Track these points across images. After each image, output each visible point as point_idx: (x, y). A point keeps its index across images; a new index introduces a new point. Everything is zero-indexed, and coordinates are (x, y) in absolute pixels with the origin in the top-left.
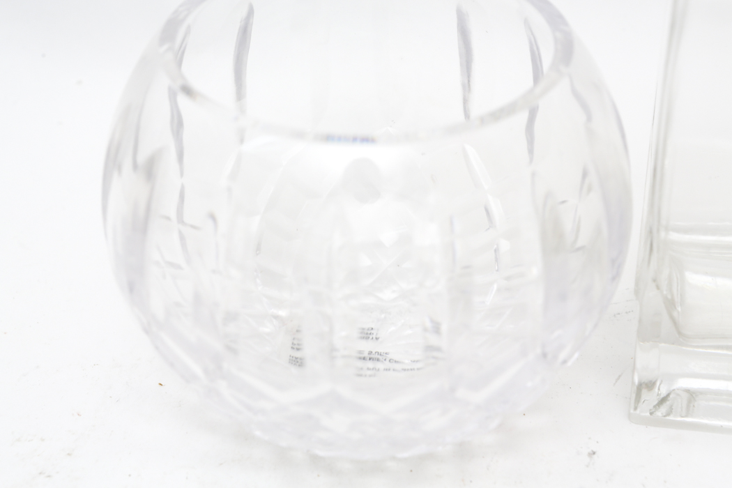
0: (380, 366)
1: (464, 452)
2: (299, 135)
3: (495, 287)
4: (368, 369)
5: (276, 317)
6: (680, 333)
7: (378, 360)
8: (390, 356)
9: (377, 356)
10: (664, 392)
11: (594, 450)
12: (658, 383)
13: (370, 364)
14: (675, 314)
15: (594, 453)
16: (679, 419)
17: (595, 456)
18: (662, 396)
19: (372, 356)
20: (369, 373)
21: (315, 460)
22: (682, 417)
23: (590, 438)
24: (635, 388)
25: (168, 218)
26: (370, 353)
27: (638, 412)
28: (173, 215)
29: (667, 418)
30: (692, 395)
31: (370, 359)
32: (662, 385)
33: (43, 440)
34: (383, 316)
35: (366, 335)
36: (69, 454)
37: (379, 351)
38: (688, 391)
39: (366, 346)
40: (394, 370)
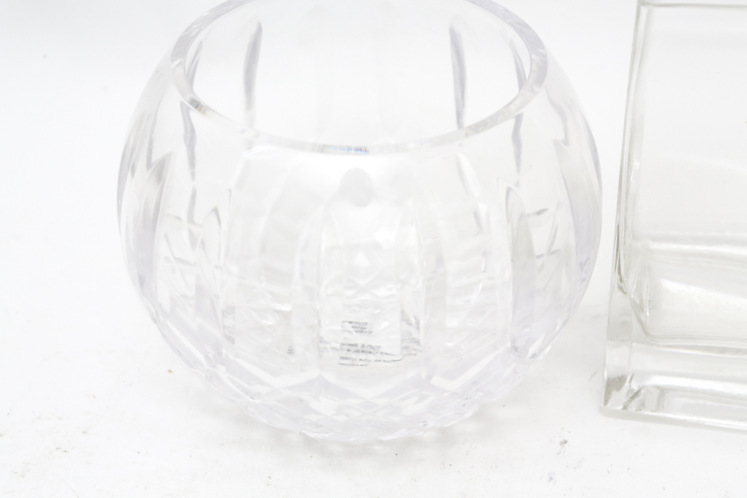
0: (372, 357)
1: (446, 437)
2: (298, 146)
3: (481, 285)
4: (360, 360)
5: (278, 312)
6: (646, 333)
7: (370, 352)
8: (382, 350)
9: (369, 349)
10: (635, 387)
11: (566, 440)
12: (628, 379)
13: (362, 356)
14: (643, 317)
15: (566, 442)
16: (650, 413)
17: (566, 444)
18: (634, 392)
19: (365, 349)
20: (361, 363)
21: (309, 442)
22: (653, 412)
23: (563, 429)
24: (605, 383)
25: (179, 218)
26: (363, 346)
27: (609, 405)
28: (184, 215)
29: (639, 412)
30: (663, 391)
31: (362, 352)
32: (633, 381)
33: (60, 419)
34: (377, 311)
35: (360, 328)
36: (84, 432)
37: (372, 344)
38: (658, 387)
39: (359, 339)
40: (384, 361)
